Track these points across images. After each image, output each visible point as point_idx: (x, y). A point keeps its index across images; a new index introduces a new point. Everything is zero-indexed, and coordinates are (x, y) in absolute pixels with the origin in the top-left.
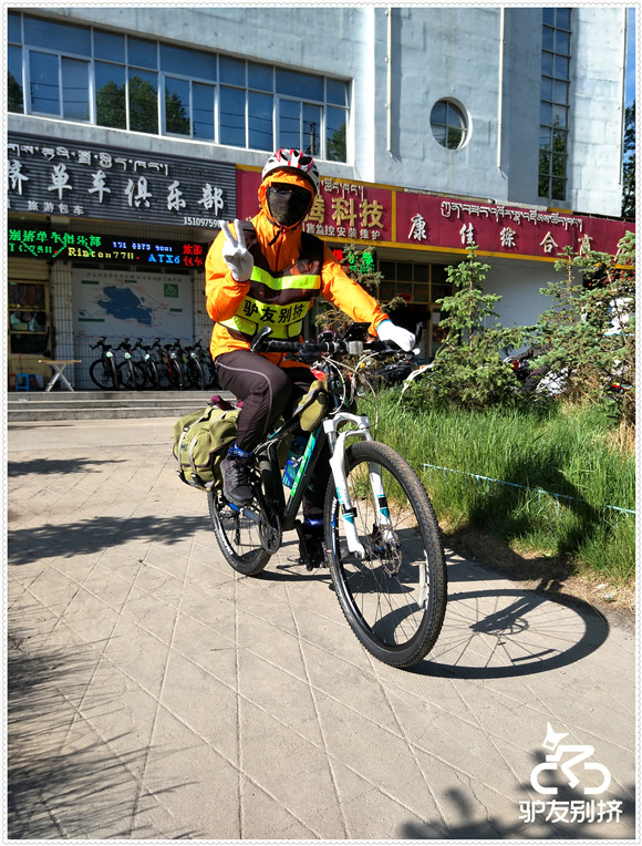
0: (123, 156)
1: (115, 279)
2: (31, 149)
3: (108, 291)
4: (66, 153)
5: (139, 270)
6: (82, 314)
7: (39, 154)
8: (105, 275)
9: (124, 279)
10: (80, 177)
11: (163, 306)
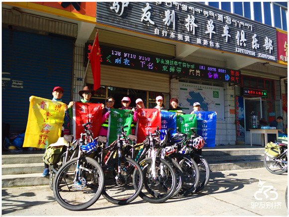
0: (235, 19)
2: (198, 10)
3: (191, 93)
4: (213, 14)
5: (203, 84)
6: (180, 105)
7: (202, 13)
8: (190, 86)
9: (198, 88)
10: (218, 28)
11: (213, 102)
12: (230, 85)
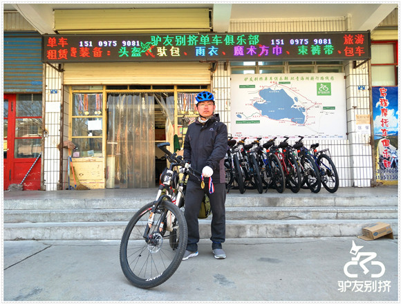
1: (270, 81)
3: (263, 93)
5: (292, 72)
6: (240, 117)
8: (261, 79)
9: (278, 81)
11: (316, 105)
12: (355, 67)
